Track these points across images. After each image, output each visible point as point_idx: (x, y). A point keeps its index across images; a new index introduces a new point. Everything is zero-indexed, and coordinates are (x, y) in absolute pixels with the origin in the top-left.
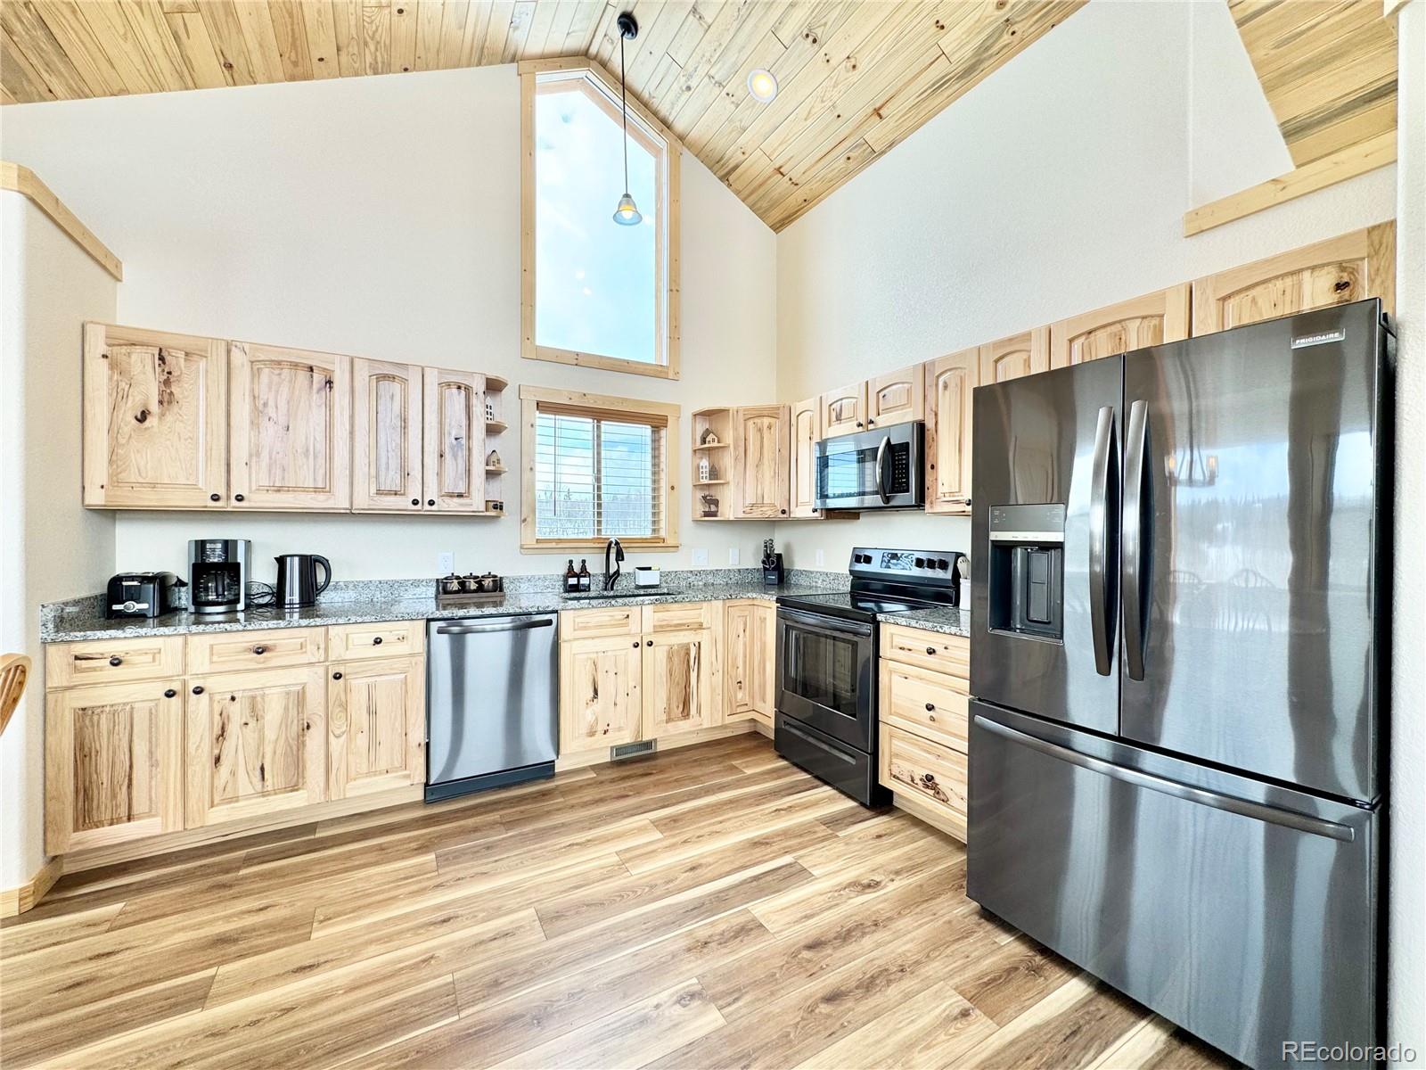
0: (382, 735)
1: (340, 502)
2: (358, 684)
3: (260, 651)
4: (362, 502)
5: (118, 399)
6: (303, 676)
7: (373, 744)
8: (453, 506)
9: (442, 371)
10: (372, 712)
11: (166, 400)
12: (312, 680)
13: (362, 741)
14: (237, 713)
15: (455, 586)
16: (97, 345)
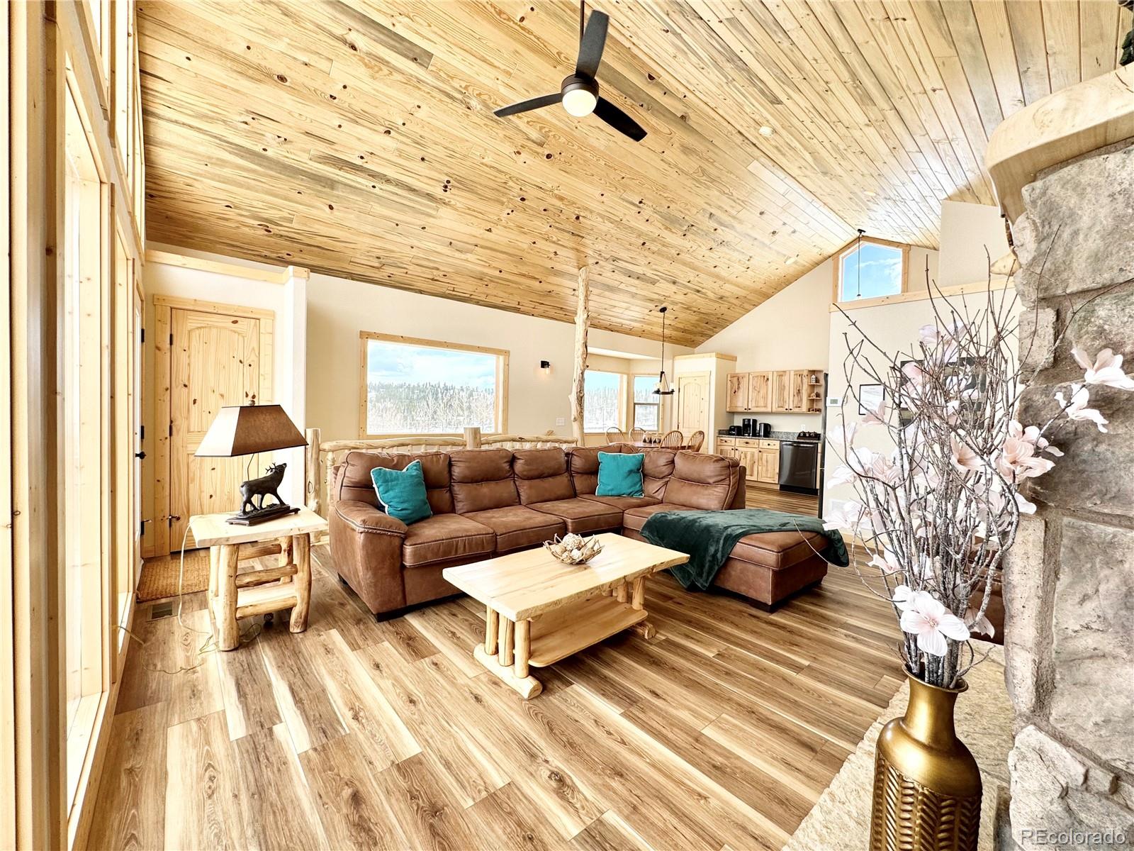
0: (769, 468)
1: (769, 410)
2: (765, 455)
3: (747, 443)
4: (774, 410)
5: (732, 388)
6: (754, 450)
7: (767, 470)
8: (797, 410)
9: (795, 371)
10: (767, 462)
11: (739, 388)
12: (756, 451)
13: (764, 469)
14: (743, 456)
15: (802, 435)
16: (729, 379)
